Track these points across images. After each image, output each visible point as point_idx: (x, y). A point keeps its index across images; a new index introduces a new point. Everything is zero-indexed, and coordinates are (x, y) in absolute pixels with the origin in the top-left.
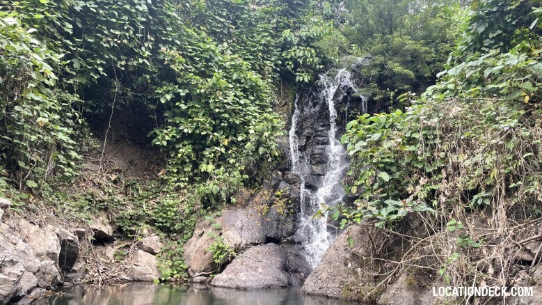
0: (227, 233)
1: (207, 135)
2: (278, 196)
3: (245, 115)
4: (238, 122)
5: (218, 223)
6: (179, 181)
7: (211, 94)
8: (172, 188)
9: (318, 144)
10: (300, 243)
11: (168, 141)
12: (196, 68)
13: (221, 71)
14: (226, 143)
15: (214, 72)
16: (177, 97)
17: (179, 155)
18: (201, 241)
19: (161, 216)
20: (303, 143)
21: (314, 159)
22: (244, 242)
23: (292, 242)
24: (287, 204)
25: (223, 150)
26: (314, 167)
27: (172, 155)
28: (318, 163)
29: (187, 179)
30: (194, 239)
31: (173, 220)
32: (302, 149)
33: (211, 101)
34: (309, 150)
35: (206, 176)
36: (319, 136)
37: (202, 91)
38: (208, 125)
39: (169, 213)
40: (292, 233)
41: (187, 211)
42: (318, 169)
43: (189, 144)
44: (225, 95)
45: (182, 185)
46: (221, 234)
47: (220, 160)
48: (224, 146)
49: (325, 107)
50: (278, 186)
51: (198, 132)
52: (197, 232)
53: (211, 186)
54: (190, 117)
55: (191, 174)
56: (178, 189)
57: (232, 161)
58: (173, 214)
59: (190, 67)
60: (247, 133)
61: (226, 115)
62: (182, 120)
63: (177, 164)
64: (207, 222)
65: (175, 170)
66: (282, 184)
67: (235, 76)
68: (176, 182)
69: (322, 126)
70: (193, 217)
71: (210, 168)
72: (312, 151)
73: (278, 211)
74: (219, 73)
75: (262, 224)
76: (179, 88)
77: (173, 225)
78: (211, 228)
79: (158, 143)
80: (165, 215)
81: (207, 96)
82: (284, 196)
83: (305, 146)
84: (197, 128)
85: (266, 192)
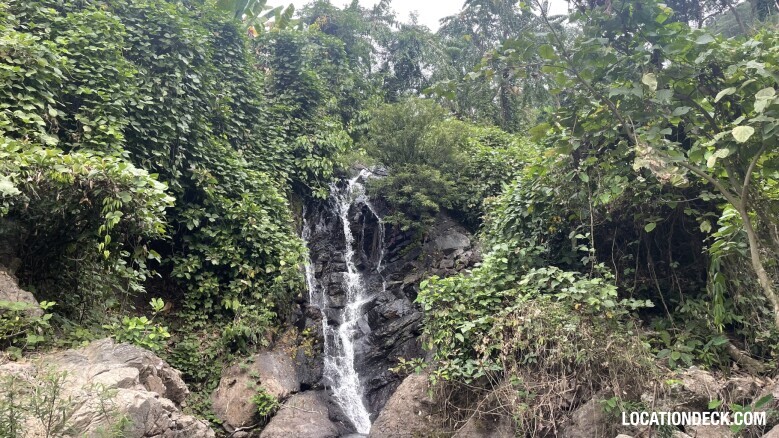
0: (269, 381)
1: (237, 267)
2: (305, 336)
3: (275, 243)
4: (268, 252)
5: (253, 371)
6: (197, 319)
7: (243, 221)
8: (191, 328)
9: (335, 271)
10: (329, 388)
11: (191, 273)
12: (225, 189)
13: (248, 190)
14: (252, 275)
15: (241, 192)
16: (204, 222)
17: (201, 290)
18: (234, 392)
19: (180, 363)
20: (320, 269)
21: (333, 288)
22: (286, 391)
23: (321, 388)
24: (314, 344)
25: (248, 283)
26: (332, 298)
27: (190, 288)
28: (336, 294)
29: (207, 317)
30: (222, 389)
31: (195, 366)
32: (318, 276)
33: (245, 228)
34: (325, 278)
35: (230, 314)
36: (336, 261)
37: (235, 217)
38: (238, 257)
39: (191, 359)
40: (321, 377)
41: (212, 357)
42: (336, 301)
43: (213, 276)
44: (259, 223)
45: (201, 326)
46: (259, 383)
47: (247, 294)
48: (251, 279)
49: (339, 225)
50: (304, 323)
51: (225, 262)
52: (226, 380)
53: (239, 326)
54: (216, 245)
55: (211, 311)
56: (197, 329)
57: (258, 296)
58: (196, 360)
59: (219, 187)
60: (277, 264)
61: (258, 245)
62: (206, 247)
63: (196, 299)
64: (238, 370)
65: (194, 307)
66: (308, 321)
67: (263, 198)
68: (194, 321)
69: (338, 249)
70: (218, 363)
71: (236, 305)
72: (330, 280)
73: (306, 352)
74: (247, 194)
75: (296, 370)
76: (206, 211)
77: (195, 373)
78: (245, 376)
79: (179, 276)
80: (185, 362)
81: (238, 222)
82: (311, 336)
83: (321, 272)
84: (225, 258)
85: (293, 332)
